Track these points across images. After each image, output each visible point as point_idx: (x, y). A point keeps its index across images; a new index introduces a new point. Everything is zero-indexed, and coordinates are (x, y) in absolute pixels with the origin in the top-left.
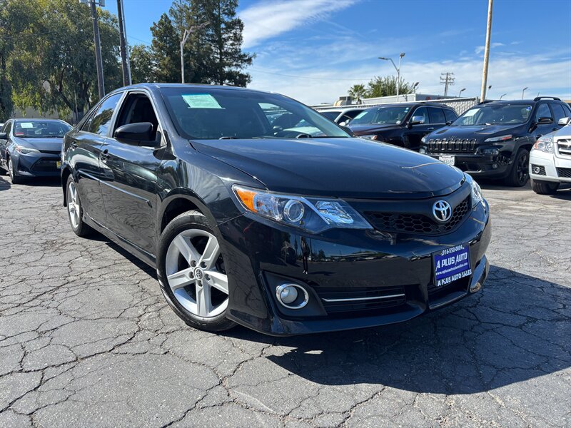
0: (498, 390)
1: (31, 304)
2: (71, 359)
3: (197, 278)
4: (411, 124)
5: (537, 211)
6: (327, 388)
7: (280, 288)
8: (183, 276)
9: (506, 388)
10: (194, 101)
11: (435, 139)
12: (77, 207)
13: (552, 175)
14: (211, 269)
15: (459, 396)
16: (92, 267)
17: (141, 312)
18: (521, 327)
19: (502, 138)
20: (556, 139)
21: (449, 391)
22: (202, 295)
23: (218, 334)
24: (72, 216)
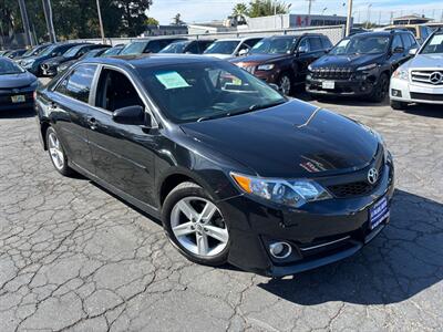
0: (414, 297)
1: (60, 250)
2: (120, 301)
3: (197, 230)
4: (298, 53)
5: (397, 127)
6: (308, 308)
7: (273, 246)
8: (185, 228)
9: (418, 295)
10: (167, 80)
11: (319, 67)
12: (61, 155)
13: (406, 97)
14: (208, 224)
15: (393, 305)
16: (91, 208)
17: (149, 251)
18: (414, 241)
19: (369, 67)
20: (410, 70)
21: (385, 302)
22: (202, 242)
23: (215, 267)
24: (55, 160)
